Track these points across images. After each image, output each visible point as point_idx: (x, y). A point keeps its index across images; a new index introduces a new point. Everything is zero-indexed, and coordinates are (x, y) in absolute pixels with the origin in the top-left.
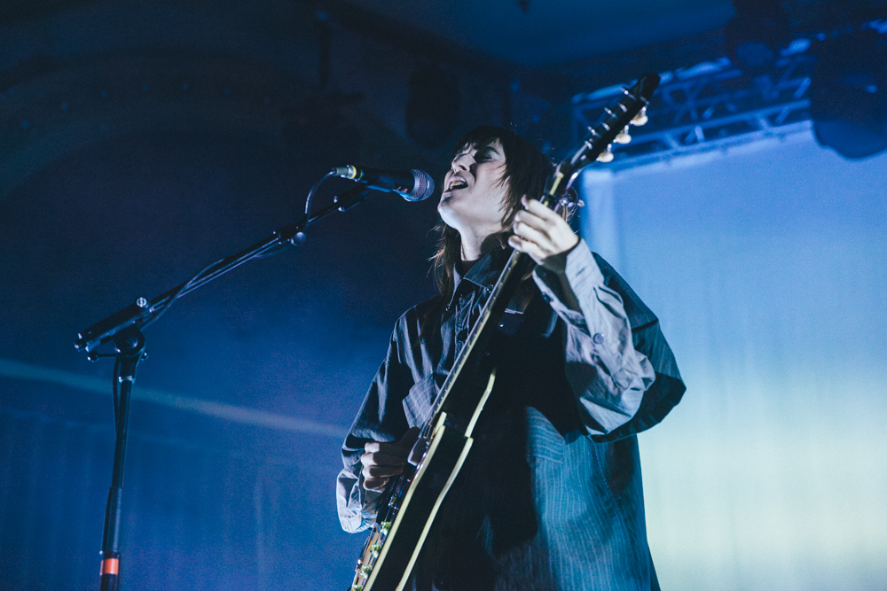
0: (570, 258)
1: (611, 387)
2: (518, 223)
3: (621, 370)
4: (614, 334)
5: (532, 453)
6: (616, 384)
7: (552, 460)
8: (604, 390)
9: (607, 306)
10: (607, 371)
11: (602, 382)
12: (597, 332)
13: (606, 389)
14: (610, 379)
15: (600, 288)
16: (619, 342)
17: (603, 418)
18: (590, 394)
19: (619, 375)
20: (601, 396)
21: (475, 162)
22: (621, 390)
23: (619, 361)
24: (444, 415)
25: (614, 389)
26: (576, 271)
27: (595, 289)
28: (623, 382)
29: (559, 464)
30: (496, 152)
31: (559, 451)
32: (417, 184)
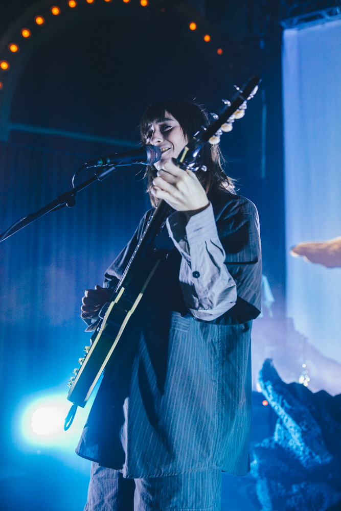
1: (197, 305)
3: (206, 298)
4: (209, 275)
7: (181, 330)
9: (211, 256)
10: (197, 296)
12: (197, 270)
15: (212, 243)
19: (203, 301)
23: (206, 292)
24: (123, 289)
26: (194, 228)
27: (206, 242)
28: (205, 305)
29: (186, 333)
30: (170, 120)
31: (187, 324)
32: (149, 156)
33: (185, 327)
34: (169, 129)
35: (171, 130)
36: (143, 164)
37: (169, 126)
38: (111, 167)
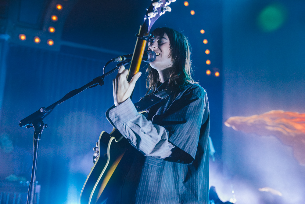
29: (160, 167)
30: (166, 39)
31: (161, 162)
32: (149, 57)
33: (160, 164)
34: (162, 43)
35: (163, 44)
36: (145, 61)
37: (163, 42)
38: (127, 62)
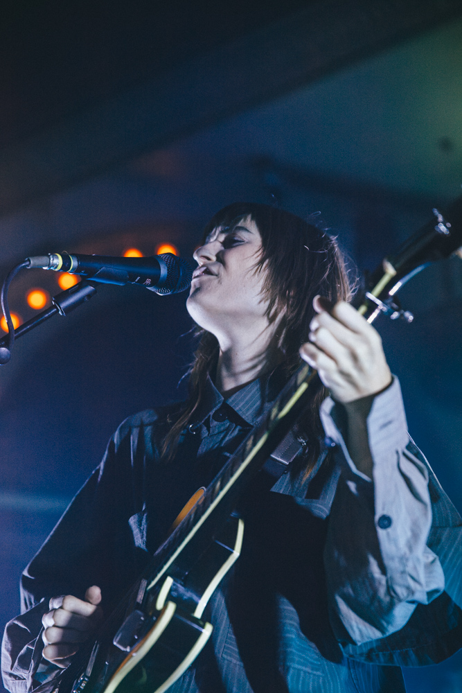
0: (379, 402)
1: (382, 591)
2: (317, 330)
5: (285, 660)
6: (390, 589)
7: (310, 671)
8: (371, 592)
9: (407, 481)
10: (384, 570)
11: (372, 579)
12: (385, 513)
13: (375, 592)
14: (384, 582)
15: (404, 454)
16: (409, 534)
17: (355, 628)
18: (351, 591)
19: (397, 578)
20: (364, 598)
21: (223, 248)
22: (396, 600)
23: (404, 559)
25: (385, 595)
26: (381, 422)
27: (397, 452)
28: (401, 591)
